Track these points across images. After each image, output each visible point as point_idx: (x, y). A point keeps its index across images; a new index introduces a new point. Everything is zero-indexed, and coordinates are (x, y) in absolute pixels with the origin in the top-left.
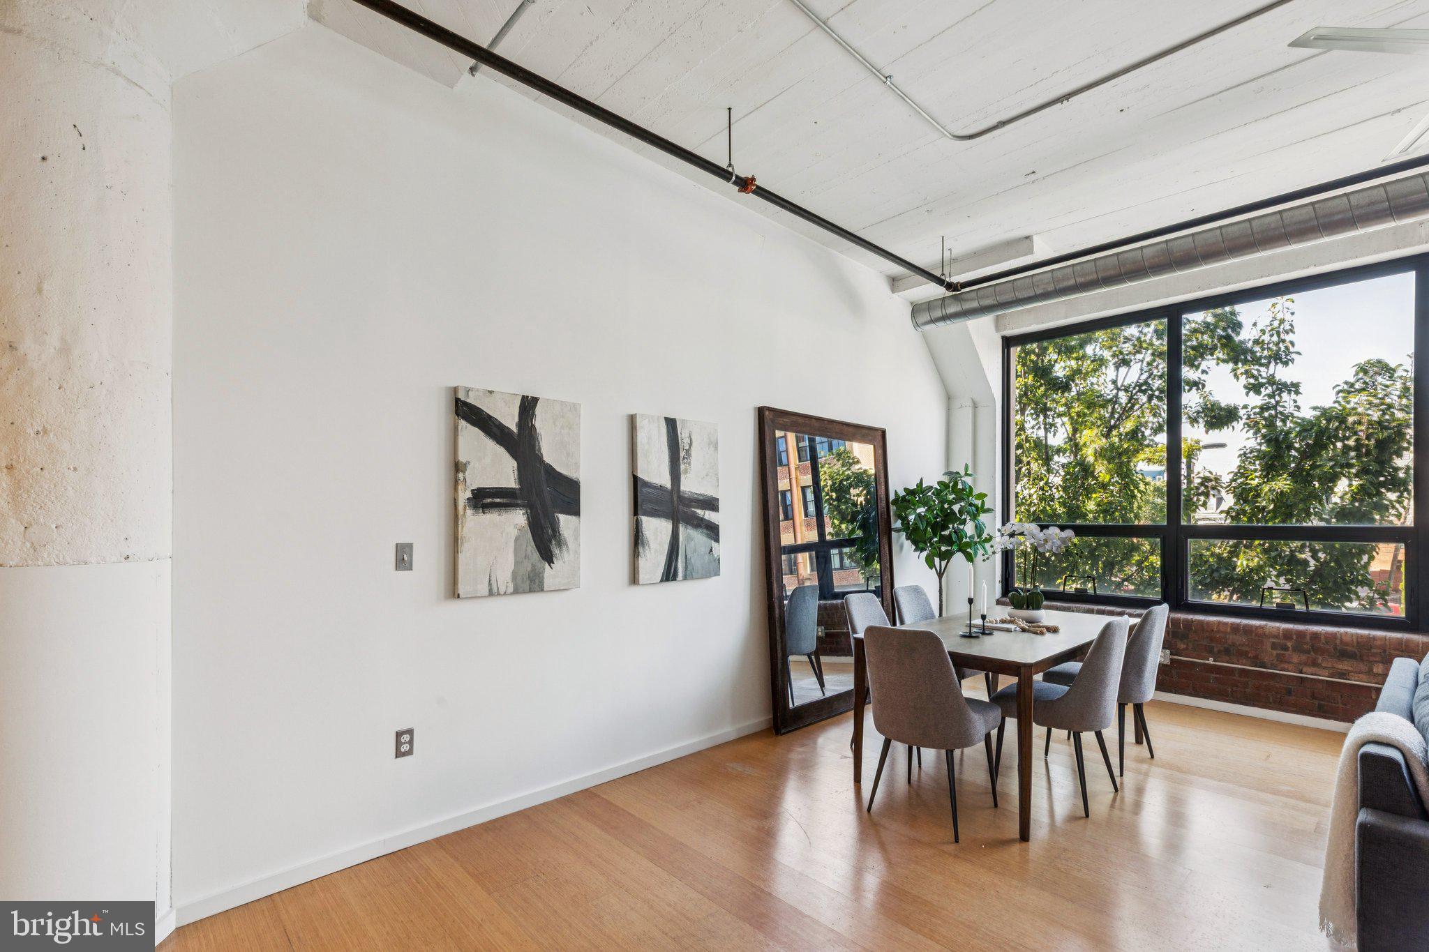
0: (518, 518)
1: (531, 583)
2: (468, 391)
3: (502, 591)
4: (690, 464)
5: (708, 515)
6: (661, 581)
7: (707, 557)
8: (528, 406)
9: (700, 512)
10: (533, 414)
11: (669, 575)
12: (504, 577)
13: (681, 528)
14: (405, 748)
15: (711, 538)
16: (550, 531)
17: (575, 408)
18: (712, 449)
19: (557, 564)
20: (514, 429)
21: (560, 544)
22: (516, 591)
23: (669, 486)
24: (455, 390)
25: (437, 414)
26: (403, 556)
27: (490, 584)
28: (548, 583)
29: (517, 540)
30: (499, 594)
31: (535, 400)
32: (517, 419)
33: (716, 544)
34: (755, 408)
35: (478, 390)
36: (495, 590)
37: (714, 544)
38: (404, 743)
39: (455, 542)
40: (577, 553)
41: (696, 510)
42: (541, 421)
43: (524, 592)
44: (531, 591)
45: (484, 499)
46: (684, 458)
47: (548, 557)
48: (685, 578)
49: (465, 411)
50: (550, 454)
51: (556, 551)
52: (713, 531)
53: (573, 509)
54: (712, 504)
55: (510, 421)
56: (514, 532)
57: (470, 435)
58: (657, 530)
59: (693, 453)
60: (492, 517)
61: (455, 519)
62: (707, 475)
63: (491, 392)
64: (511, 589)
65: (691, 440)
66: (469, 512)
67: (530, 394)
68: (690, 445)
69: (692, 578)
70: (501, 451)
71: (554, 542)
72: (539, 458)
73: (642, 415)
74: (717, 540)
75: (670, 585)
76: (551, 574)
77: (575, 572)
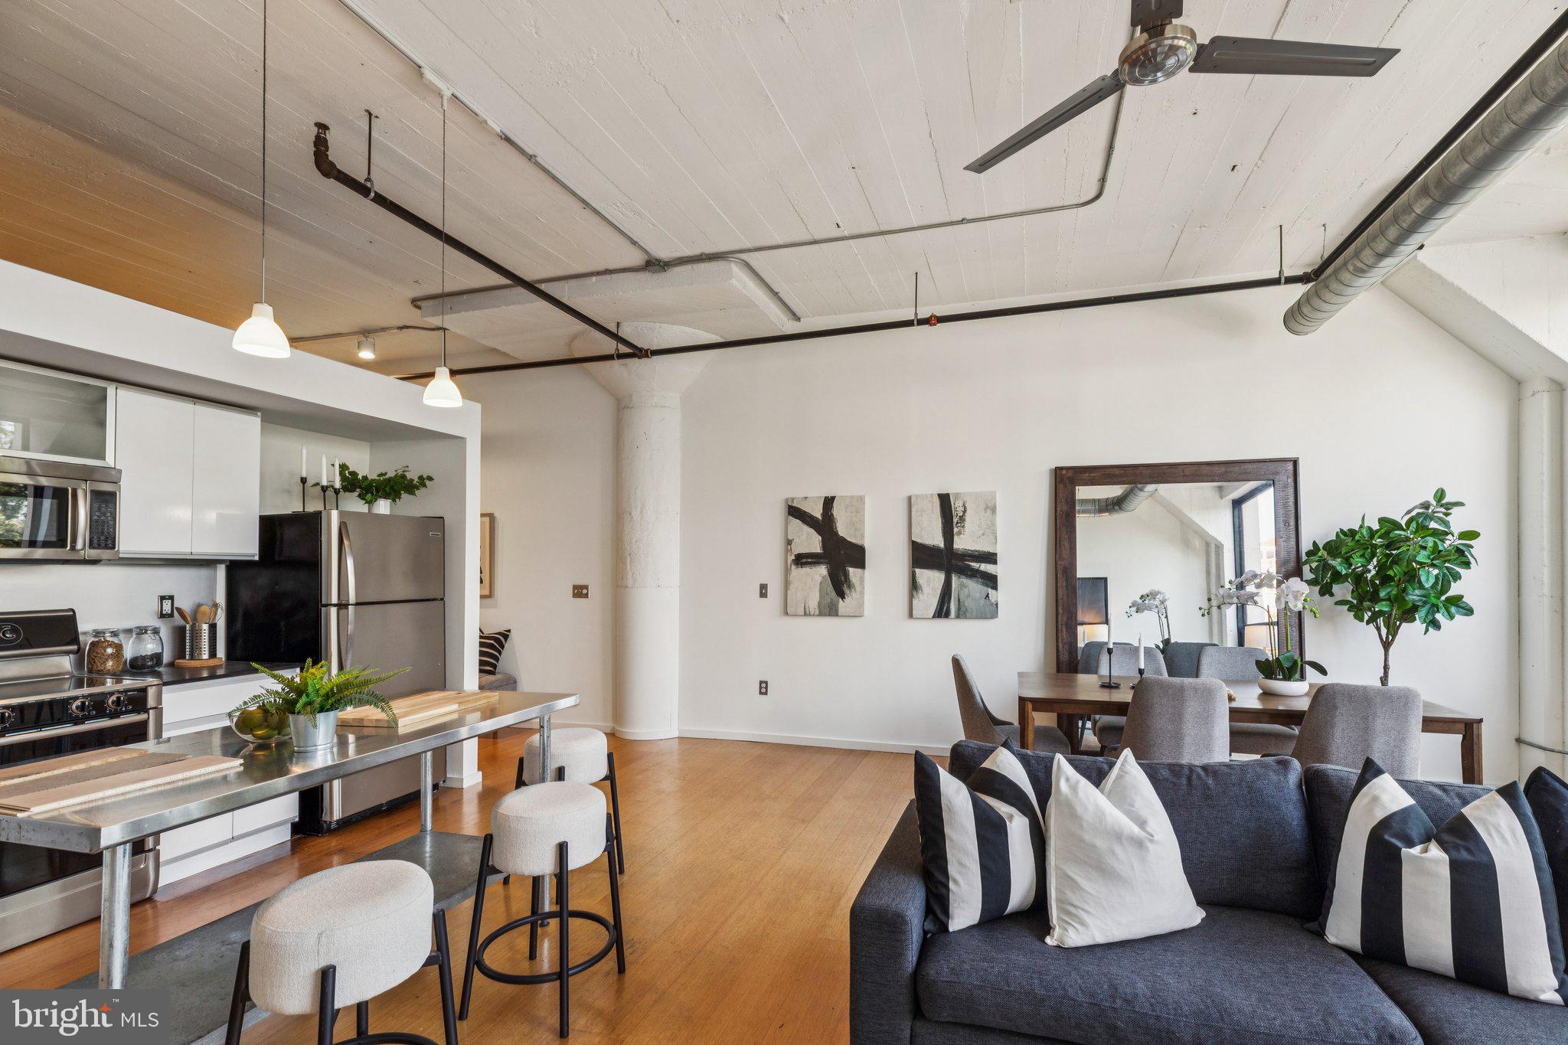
0: (822, 570)
1: (829, 610)
2: (793, 499)
3: (812, 613)
4: (963, 527)
5: (984, 567)
6: (934, 617)
7: (982, 601)
8: (829, 502)
9: (975, 565)
10: (832, 507)
11: (942, 612)
12: (813, 604)
13: (954, 578)
14: (764, 690)
15: (987, 586)
16: (843, 578)
17: (861, 499)
18: (989, 512)
19: (848, 600)
20: (820, 517)
21: (850, 586)
22: (821, 614)
23: (942, 545)
24: (787, 500)
25: (779, 513)
26: (763, 591)
27: (805, 609)
28: (841, 610)
29: (821, 583)
30: (810, 615)
31: (833, 498)
32: (822, 512)
33: (994, 591)
34: (1051, 470)
35: (799, 498)
36: (808, 612)
37: (990, 591)
38: (764, 688)
39: (787, 584)
40: (862, 593)
41: (970, 563)
42: (837, 511)
43: (825, 615)
44: (829, 615)
45: (802, 560)
46: (957, 523)
47: (841, 595)
48: (958, 617)
49: (794, 512)
50: (843, 530)
51: (847, 591)
52: (991, 581)
53: (861, 564)
54: (991, 558)
55: (818, 513)
56: (819, 579)
57: (796, 523)
58: (932, 580)
59: (968, 517)
60: (806, 570)
61: (787, 572)
62: (983, 534)
63: (806, 498)
64: (817, 612)
65: (965, 508)
66: (793, 567)
67: (830, 495)
68: (965, 512)
69: (966, 618)
70: (812, 531)
71: (845, 585)
72: (836, 534)
73: (916, 496)
74: (995, 587)
75: (942, 623)
76: (843, 606)
77: (861, 605)
